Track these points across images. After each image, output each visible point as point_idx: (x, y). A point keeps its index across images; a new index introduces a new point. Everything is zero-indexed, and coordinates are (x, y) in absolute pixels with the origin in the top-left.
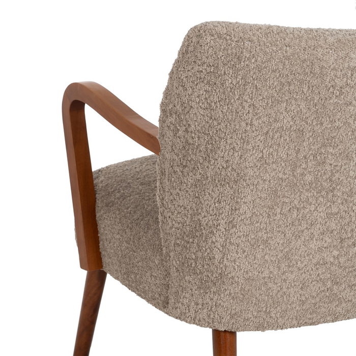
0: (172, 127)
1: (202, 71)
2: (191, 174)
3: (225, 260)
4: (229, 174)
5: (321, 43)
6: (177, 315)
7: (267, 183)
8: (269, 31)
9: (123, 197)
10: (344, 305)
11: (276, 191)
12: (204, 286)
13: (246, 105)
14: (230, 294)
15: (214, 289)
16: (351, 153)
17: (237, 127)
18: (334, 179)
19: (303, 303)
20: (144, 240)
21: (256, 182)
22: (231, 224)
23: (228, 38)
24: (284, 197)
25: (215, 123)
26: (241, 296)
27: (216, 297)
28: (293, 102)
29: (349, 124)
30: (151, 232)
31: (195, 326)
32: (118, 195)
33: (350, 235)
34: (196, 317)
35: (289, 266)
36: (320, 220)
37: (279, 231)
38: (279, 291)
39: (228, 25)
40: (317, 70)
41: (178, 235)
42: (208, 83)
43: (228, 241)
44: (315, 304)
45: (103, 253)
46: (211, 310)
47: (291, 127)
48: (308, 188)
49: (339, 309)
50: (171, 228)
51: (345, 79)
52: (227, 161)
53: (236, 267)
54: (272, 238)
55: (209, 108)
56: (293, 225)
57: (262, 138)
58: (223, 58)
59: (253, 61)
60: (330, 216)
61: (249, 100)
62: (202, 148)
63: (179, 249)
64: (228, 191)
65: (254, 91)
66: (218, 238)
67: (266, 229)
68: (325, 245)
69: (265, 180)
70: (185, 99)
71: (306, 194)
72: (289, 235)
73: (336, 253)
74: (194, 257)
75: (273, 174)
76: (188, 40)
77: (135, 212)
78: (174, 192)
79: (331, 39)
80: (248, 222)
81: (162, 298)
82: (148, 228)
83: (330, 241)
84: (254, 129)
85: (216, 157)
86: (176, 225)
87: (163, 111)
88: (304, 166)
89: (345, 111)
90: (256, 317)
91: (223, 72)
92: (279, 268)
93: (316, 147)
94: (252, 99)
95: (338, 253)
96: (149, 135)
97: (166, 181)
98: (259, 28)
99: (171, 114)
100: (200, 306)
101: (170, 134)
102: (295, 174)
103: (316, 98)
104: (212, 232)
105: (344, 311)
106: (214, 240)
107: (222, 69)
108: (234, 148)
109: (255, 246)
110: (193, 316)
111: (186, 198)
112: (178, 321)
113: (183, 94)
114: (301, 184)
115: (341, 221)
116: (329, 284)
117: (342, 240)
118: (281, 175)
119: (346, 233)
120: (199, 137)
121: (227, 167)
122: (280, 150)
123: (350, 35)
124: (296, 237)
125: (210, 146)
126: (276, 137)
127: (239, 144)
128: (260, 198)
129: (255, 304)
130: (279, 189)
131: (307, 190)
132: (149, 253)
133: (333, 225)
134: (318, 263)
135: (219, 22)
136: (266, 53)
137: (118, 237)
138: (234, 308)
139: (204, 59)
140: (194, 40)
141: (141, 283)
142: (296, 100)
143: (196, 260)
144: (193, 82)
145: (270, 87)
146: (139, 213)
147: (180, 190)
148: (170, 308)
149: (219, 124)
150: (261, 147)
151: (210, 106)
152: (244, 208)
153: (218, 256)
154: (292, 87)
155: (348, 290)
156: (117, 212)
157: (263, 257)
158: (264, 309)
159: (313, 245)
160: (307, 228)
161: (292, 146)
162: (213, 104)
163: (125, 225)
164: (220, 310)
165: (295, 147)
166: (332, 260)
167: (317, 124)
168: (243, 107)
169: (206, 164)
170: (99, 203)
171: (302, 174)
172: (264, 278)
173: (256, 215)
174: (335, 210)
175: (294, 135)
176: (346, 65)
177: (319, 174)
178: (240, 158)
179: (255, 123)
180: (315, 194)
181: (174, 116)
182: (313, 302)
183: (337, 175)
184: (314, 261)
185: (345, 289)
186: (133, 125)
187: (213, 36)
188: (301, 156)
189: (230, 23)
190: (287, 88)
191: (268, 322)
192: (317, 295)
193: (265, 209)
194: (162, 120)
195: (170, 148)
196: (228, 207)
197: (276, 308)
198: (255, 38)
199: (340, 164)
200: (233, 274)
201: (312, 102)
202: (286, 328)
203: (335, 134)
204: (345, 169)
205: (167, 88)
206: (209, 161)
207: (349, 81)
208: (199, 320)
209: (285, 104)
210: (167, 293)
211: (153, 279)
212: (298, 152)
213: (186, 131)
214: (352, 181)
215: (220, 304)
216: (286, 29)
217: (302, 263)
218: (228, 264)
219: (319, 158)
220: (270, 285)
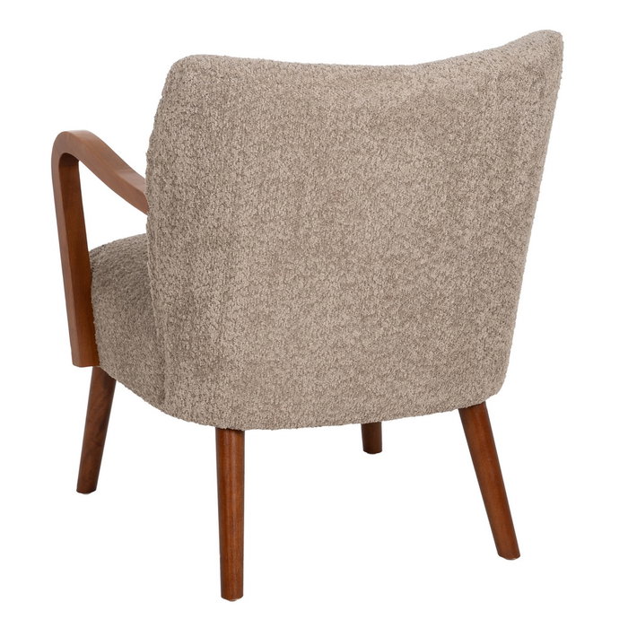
0: (158, 180)
1: (185, 113)
2: (180, 236)
3: (222, 340)
4: (221, 235)
5: (320, 80)
6: (173, 412)
7: (265, 245)
8: (259, 65)
9: (122, 274)
10: (374, 400)
11: (276, 255)
12: (200, 374)
13: (235, 152)
14: (230, 382)
15: (211, 376)
16: (364, 211)
17: (227, 178)
18: (346, 242)
19: (321, 395)
20: (138, 322)
21: (251, 245)
22: (227, 295)
23: (213, 73)
24: (286, 262)
25: (203, 174)
26: (244, 385)
27: (214, 386)
28: (289, 149)
29: (359, 175)
30: (146, 313)
31: (192, 423)
32: (117, 272)
33: (373, 312)
34: (193, 413)
35: (299, 348)
36: (332, 292)
37: (283, 305)
38: (288, 379)
39: (214, 59)
40: (315, 112)
41: (171, 312)
42: (193, 126)
43: (224, 316)
44: (336, 397)
45: (99, 344)
46: (209, 402)
47: (288, 178)
48: (315, 251)
49: (368, 405)
50: (163, 303)
51: (349, 123)
52: (218, 219)
53: (235, 348)
54: (275, 312)
55: (195, 156)
56: (300, 297)
57: (256, 191)
58: (207, 97)
59: (240, 100)
60: (345, 287)
61: (238, 147)
62: (191, 204)
63: (172, 329)
64: (221, 255)
65: (244, 135)
66: (213, 313)
67: (267, 302)
68: (343, 324)
69: (263, 242)
70: (170, 146)
71: (313, 260)
72: (296, 309)
73: (357, 334)
74: (188, 337)
75: (271, 234)
76: (171, 77)
77: (132, 291)
78: (164, 259)
79: (331, 76)
80: (245, 293)
81: (158, 392)
82: (144, 309)
83: (348, 318)
84: (246, 181)
85: (206, 215)
86: (168, 300)
87: (150, 161)
88: (307, 225)
89: (352, 160)
90: (263, 411)
91: (208, 113)
92: (287, 351)
93: (321, 203)
94: (241, 145)
95: (359, 334)
96: (137, 191)
97: (155, 246)
98: (249, 62)
99: (157, 165)
100: (197, 399)
101: (156, 188)
102: (298, 234)
103: (316, 145)
104: (206, 306)
105: (376, 409)
106: (209, 316)
107: (207, 110)
108: (224, 204)
109: (256, 322)
110: (190, 411)
111: (177, 265)
112: (175, 419)
113: (167, 139)
114: (305, 246)
115: (359, 293)
116: (352, 372)
117: (364, 318)
118: (281, 236)
119: (368, 309)
120: (186, 191)
121: (219, 226)
122: (278, 206)
123: (355, 71)
124: (304, 312)
125: (198, 202)
126: (272, 190)
127: (230, 197)
128: (258, 263)
129: (261, 395)
130: (280, 253)
131: (314, 255)
132: (144, 337)
133: (350, 299)
134: (335, 345)
135: (204, 56)
136: (254, 92)
137: (112, 321)
138: (235, 399)
139: (188, 99)
140: (177, 76)
141: (136, 376)
142: (292, 146)
143: (190, 342)
144: (177, 126)
145: (261, 131)
146: (137, 291)
147: (170, 256)
148: (166, 403)
149: (207, 175)
150: (256, 203)
151: (197, 154)
152: (239, 276)
153: (214, 335)
154: (286, 132)
155: (378, 381)
156: (113, 292)
157: (266, 336)
158: (272, 401)
159: (327, 323)
160: (317, 302)
161: (291, 201)
162: (199, 151)
163: (120, 307)
164: (220, 401)
165: (296, 202)
166: (353, 342)
167: (319, 176)
168: (232, 155)
169: (196, 223)
170: (95, 283)
171: (307, 236)
172: (269, 362)
173: (255, 285)
174: (350, 280)
175: (293, 189)
176: (349, 106)
177: (327, 235)
178: (233, 215)
179: (247, 173)
180: (324, 260)
181: (160, 166)
182: (333, 394)
183: (350, 238)
184: (330, 343)
185: (373, 380)
186: (123, 180)
187: (196, 71)
188: (303, 213)
189: (217, 57)
190: (281, 132)
191: (278, 418)
192: (338, 386)
193: (265, 277)
194: (149, 173)
195: (158, 206)
196: (222, 274)
197: (287, 400)
198: (242, 74)
199: (352, 224)
200: (232, 357)
201: (311, 149)
202: (302, 427)
203: (342, 188)
204: (359, 230)
205: (153, 135)
206: (199, 220)
207: (354, 125)
208: (197, 417)
209: (280, 152)
210: (163, 385)
211: (148, 369)
212: (299, 208)
213: (173, 184)
214: (369, 245)
215: (219, 395)
216: (279, 64)
217: (315, 344)
218: (225, 344)
219: (325, 216)
220: (277, 371)
